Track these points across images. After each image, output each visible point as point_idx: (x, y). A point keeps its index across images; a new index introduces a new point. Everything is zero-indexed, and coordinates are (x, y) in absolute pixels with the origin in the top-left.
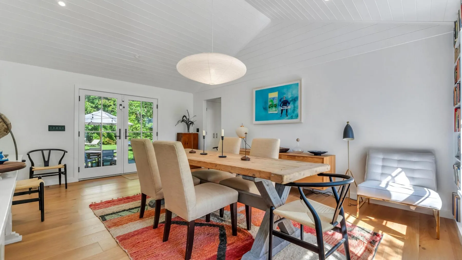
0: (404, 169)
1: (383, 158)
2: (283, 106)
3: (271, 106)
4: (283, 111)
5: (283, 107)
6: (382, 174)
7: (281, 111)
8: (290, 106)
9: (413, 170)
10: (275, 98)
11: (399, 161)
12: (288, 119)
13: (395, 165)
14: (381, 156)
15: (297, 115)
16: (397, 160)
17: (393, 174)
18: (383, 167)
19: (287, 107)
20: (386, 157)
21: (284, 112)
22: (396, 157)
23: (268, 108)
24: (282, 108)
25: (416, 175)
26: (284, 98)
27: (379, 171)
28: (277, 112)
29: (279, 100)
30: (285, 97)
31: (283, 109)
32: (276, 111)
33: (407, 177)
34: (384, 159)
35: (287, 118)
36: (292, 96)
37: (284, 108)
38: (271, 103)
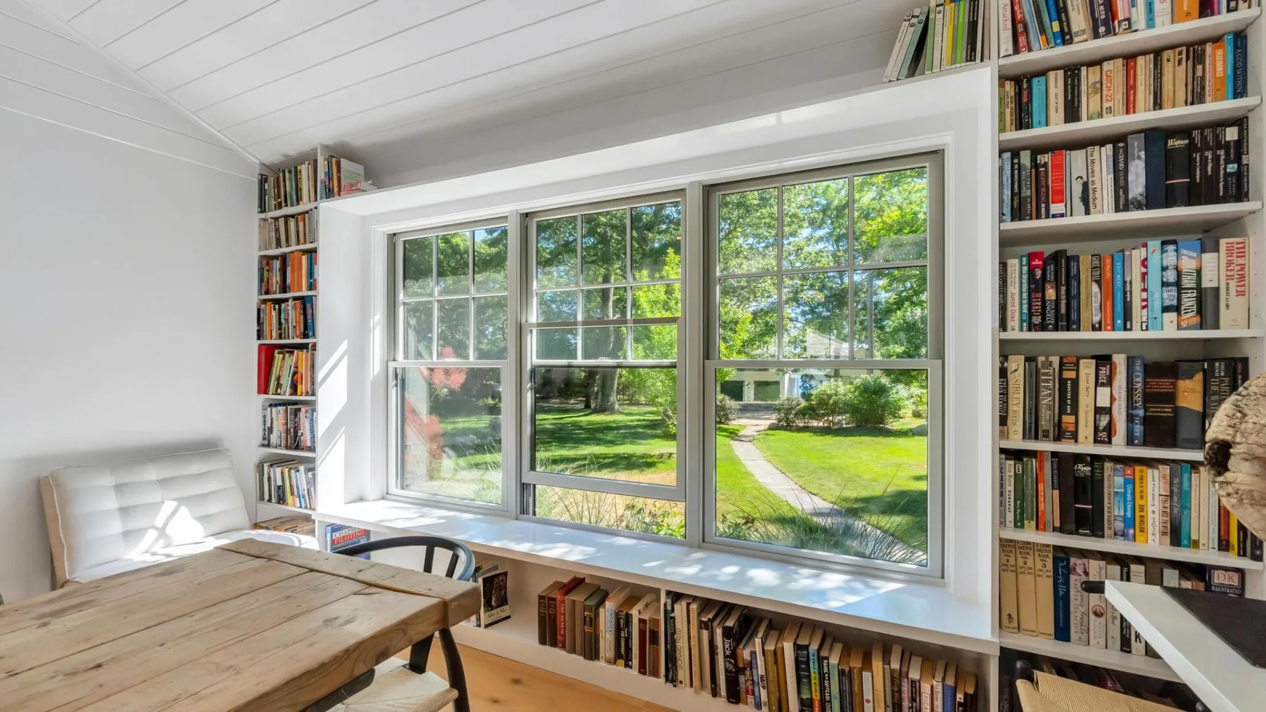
0: (182, 501)
1: (114, 484)
6: (127, 534)
9: (202, 498)
11: (165, 482)
13: (155, 496)
14: (108, 480)
16: (159, 481)
17: (159, 522)
18: (124, 511)
20: (121, 481)
22: (152, 473)
25: (214, 508)
27: (116, 527)
33: (195, 518)
34: (119, 488)
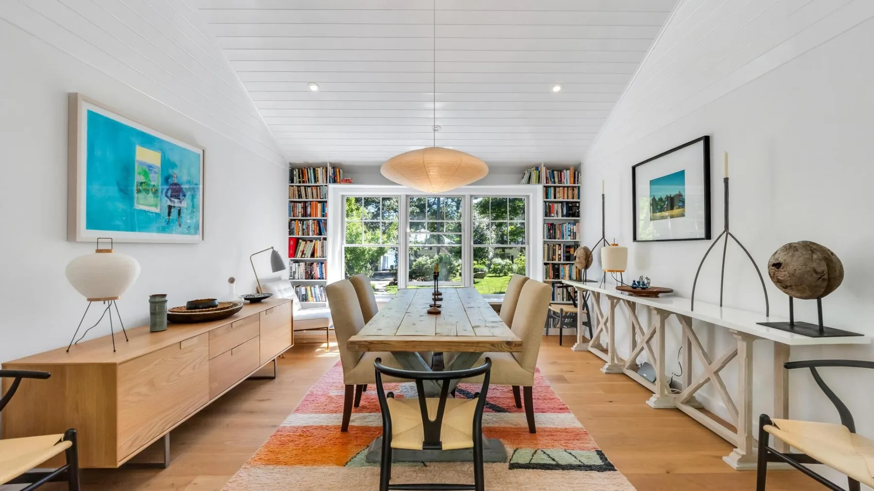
2: (171, 196)
3: (144, 187)
4: (172, 210)
5: (173, 199)
7: (167, 210)
8: (186, 203)
10: (155, 168)
12: (183, 233)
15: (197, 226)
19: (181, 202)
21: (174, 212)
23: (135, 191)
24: (169, 203)
26: (175, 176)
28: (157, 210)
29: (163, 180)
30: (175, 174)
31: (172, 205)
32: (156, 206)
35: (180, 229)
36: (189, 178)
37: (174, 202)
38: (142, 179)
